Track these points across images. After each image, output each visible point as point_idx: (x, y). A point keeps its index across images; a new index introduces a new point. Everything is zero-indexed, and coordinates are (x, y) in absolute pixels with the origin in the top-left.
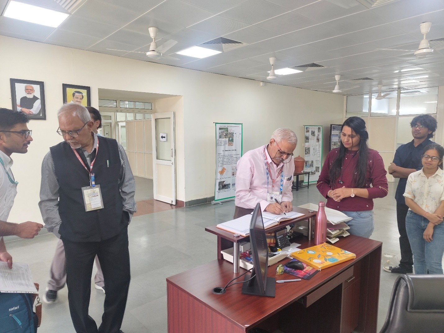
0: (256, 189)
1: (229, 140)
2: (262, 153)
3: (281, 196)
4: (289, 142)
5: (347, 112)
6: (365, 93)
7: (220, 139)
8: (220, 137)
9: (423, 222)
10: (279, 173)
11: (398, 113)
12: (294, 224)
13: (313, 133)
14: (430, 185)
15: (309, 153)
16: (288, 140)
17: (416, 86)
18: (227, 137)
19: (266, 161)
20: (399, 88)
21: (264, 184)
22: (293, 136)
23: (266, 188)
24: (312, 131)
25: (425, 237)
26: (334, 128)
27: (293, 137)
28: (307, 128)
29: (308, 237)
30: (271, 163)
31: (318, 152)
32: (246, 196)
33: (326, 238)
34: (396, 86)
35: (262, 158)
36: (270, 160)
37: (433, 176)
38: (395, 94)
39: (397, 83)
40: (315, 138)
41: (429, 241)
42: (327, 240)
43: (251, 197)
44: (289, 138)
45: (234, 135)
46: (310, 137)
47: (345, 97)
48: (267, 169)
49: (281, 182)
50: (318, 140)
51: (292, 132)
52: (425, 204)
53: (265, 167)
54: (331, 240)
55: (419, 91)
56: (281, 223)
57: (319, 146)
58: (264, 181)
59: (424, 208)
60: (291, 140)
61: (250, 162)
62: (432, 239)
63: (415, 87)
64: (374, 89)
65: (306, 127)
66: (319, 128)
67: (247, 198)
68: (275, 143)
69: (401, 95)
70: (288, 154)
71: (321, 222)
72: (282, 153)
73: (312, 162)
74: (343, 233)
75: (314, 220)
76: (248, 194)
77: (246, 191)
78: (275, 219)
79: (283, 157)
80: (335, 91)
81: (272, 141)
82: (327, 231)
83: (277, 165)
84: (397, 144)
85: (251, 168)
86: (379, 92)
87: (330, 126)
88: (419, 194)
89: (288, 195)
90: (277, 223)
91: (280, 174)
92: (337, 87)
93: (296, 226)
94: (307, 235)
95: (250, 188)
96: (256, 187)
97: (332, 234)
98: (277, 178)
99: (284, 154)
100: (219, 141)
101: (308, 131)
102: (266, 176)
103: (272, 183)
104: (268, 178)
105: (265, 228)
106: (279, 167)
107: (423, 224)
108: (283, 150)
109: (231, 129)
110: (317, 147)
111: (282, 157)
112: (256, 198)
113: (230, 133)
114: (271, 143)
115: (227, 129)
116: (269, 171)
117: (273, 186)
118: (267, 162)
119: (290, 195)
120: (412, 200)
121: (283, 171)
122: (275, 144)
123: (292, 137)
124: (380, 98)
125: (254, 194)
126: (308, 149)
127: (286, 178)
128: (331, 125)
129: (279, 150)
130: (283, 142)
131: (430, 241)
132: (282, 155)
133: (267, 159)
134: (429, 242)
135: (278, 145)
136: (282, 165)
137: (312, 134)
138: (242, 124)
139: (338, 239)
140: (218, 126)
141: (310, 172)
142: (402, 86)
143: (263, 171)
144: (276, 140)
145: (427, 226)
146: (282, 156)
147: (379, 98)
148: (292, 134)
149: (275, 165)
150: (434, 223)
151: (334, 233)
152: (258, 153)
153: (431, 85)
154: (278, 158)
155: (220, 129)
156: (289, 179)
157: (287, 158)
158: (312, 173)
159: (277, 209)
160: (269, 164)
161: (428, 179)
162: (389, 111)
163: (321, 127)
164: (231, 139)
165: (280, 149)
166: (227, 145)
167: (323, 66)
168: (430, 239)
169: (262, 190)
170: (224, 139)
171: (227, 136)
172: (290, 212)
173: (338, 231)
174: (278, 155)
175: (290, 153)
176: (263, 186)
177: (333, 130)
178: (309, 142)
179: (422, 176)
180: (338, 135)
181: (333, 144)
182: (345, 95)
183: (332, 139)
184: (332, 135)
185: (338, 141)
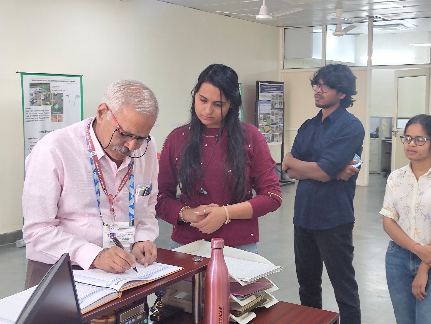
0: (72, 218)
1: (53, 110)
2: (83, 137)
3: (134, 229)
4: (138, 110)
5: (285, 58)
6: (314, 23)
7: (33, 108)
8: (32, 103)
9: (411, 261)
10: (123, 180)
11: (370, 61)
12: (164, 290)
14: (421, 192)
16: (137, 107)
17: (397, 14)
18: (48, 103)
19: (91, 155)
20: (371, 17)
21: (89, 205)
22: (147, 97)
23: (94, 215)
25: (415, 291)
26: (262, 89)
27: (149, 100)
29: (192, 315)
30: (103, 157)
32: (46, 237)
33: (228, 315)
34: (365, 14)
35: (83, 148)
36: (100, 153)
37: (427, 174)
38: (364, 28)
39: (367, 8)
41: (421, 298)
42: (231, 318)
43: (59, 238)
44: (139, 102)
45: (65, 98)
47: (282, 29)
48: (96, 172)
49: (130, 198)
51: (147, 89)
52: (414, 228)
53: (91, 168)
54: (239, 318)
55: (402, 24)
56: (126, 293)
58: (88, 200)
59: (412, 235)
60: (144, 108)
61: (55, 156)
62: (425, 294)
63: (396, 16)
64: (331, 16)
67: (49, 240)
68: (109, 112)
69: (375, 29)
70: (139, 139)
71: (216, 281)
72: (124, 135)
74: (264, 300)
75: (203, 277)
76: (51, 231)
77: (48, 223)
78: (112, 286)
79: (128, 144)
80: (259, 17)
81: (102, 108)
82: (231, 299)
83: (119, 164)
84: (371, 117)
85: (55, 171)
86: (338, 23)
87: (255, 84)
88: (404, 210)
89: (149, 225)
90: (116, 296)
91: (126, 181)
92: (263, 9)
93: (168, 292)
94: (190, 311)
95: (56, 218)
96: (71, 214)
97: (240, 306)
98: (120, 190)
99: (129, 138)
100: (30, 112)
102: (92, 189)
103: (108, 204)
104: (98, 193)
105: (83, 312)
106: (122, 167)
107: (411, 266)
108: (126, 128)
109: (57, 87)
111: (126, 145)
112: (71, 240)
113: (54, 95)
114: (100, 112)
115: (47, 87)
116: (99, 176)
117: (112, 210)
118: (95, 157)
119: (153, 224)
120: (393, 220)
121: (133, 176)
122: (108, 116)
123: (145, 99)
124: (340, 33)
125: (67, 231)
127: (139, 190)
128: (257, 82)
129: (116, 130)
130: (125, 112)
131: (424, 298)
132: (125, 139)
133: (93, 149)
134: (423, 300)
135: (115, 119)
136: (128, 161)
138: (81, 76)
139: (253, 316)
140: (28, 80)
142: (375, 13)
143: (85, 178)
144: (110, 107)
145: (417, 268)
146: (125, 142)
147: (338, 33)
148: (146, 94)
149: (114, 162)
150: (428, 264)
151: (244, 303)
152: (72, 136)
153: (420, 15)
154: (118, 148)
155: (32, 85)
156: (147, 192)
157: (137, 146)
159: (117, 260)
160: (98, 162)
161: (418, 179)
162: (356, 59)
164: (57, 107)
165: (121, 127)
166: (49, 120)
168: (422, 293)
169: (85, 220)
170: (42, 108)
171: (49, 101)
172: (151, 264)
173: (253, 298)
174: (116, 141)
175: (143, 136)
176: (88, 211)
177: (260, 92)
179: (409, 176)
180: (270, 101)
181: (262, 118)
182: (281, 27)
183: (260, 108)
184: (260, 101)
185: (270, 113)
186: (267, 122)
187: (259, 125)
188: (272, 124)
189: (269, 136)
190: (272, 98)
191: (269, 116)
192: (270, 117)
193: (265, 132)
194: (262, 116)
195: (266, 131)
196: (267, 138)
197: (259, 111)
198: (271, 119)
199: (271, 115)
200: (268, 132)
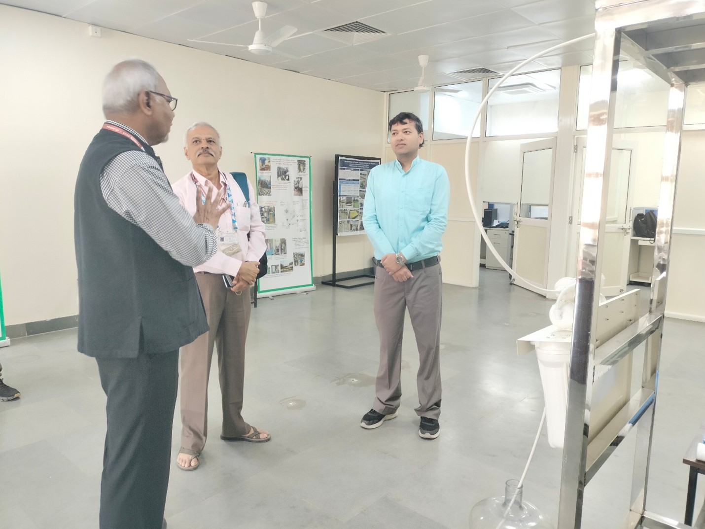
11: (484, 131)
13: (283, 174)
15: (271, 220)
24: (279, 169)
26: (345, 165)
28: (263, 161)
31: (299, 218)
40: (291, 185)
46: (275, 181)
47: (386, 95)
50: (299, 190)
55: (531, 84)
57: (303, 206)
65: (258, 157)
66: (301, 163)
73: (283, 242)
87: (334, 159)
101: (268, 168)
110: (298, 207)
126: (270, 210)
128: (337, 157)
137: (279, 176)
141: (278, 265)
158: (282, 267)
163: (307, 160)
167: (383, 32)
177: (341, 169)
178: (269, 195)
180: (358, 180)
181: (345, 201)
182: (384, 92)
183: (340, 188)
184: (340, 179)
185: (358, 195)
186: (352, 206)
187: (339, 209)
188: (360, 209)
189: (356, 223)
190: (361, 177)
191: (356, 199)
192: (357, 201)
193: (349, 218)
194: (344, 198)
195: (351, 217)
196: (353, 225)
197: (340, 191)
198: (359, 202)
199: (359, 197)
200: (354, 218)
